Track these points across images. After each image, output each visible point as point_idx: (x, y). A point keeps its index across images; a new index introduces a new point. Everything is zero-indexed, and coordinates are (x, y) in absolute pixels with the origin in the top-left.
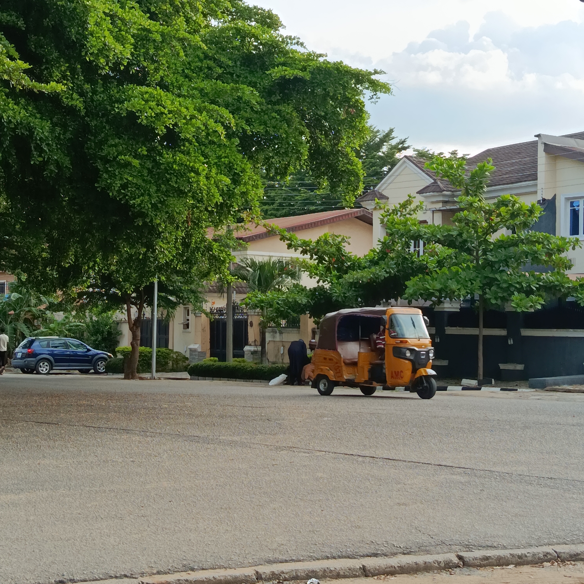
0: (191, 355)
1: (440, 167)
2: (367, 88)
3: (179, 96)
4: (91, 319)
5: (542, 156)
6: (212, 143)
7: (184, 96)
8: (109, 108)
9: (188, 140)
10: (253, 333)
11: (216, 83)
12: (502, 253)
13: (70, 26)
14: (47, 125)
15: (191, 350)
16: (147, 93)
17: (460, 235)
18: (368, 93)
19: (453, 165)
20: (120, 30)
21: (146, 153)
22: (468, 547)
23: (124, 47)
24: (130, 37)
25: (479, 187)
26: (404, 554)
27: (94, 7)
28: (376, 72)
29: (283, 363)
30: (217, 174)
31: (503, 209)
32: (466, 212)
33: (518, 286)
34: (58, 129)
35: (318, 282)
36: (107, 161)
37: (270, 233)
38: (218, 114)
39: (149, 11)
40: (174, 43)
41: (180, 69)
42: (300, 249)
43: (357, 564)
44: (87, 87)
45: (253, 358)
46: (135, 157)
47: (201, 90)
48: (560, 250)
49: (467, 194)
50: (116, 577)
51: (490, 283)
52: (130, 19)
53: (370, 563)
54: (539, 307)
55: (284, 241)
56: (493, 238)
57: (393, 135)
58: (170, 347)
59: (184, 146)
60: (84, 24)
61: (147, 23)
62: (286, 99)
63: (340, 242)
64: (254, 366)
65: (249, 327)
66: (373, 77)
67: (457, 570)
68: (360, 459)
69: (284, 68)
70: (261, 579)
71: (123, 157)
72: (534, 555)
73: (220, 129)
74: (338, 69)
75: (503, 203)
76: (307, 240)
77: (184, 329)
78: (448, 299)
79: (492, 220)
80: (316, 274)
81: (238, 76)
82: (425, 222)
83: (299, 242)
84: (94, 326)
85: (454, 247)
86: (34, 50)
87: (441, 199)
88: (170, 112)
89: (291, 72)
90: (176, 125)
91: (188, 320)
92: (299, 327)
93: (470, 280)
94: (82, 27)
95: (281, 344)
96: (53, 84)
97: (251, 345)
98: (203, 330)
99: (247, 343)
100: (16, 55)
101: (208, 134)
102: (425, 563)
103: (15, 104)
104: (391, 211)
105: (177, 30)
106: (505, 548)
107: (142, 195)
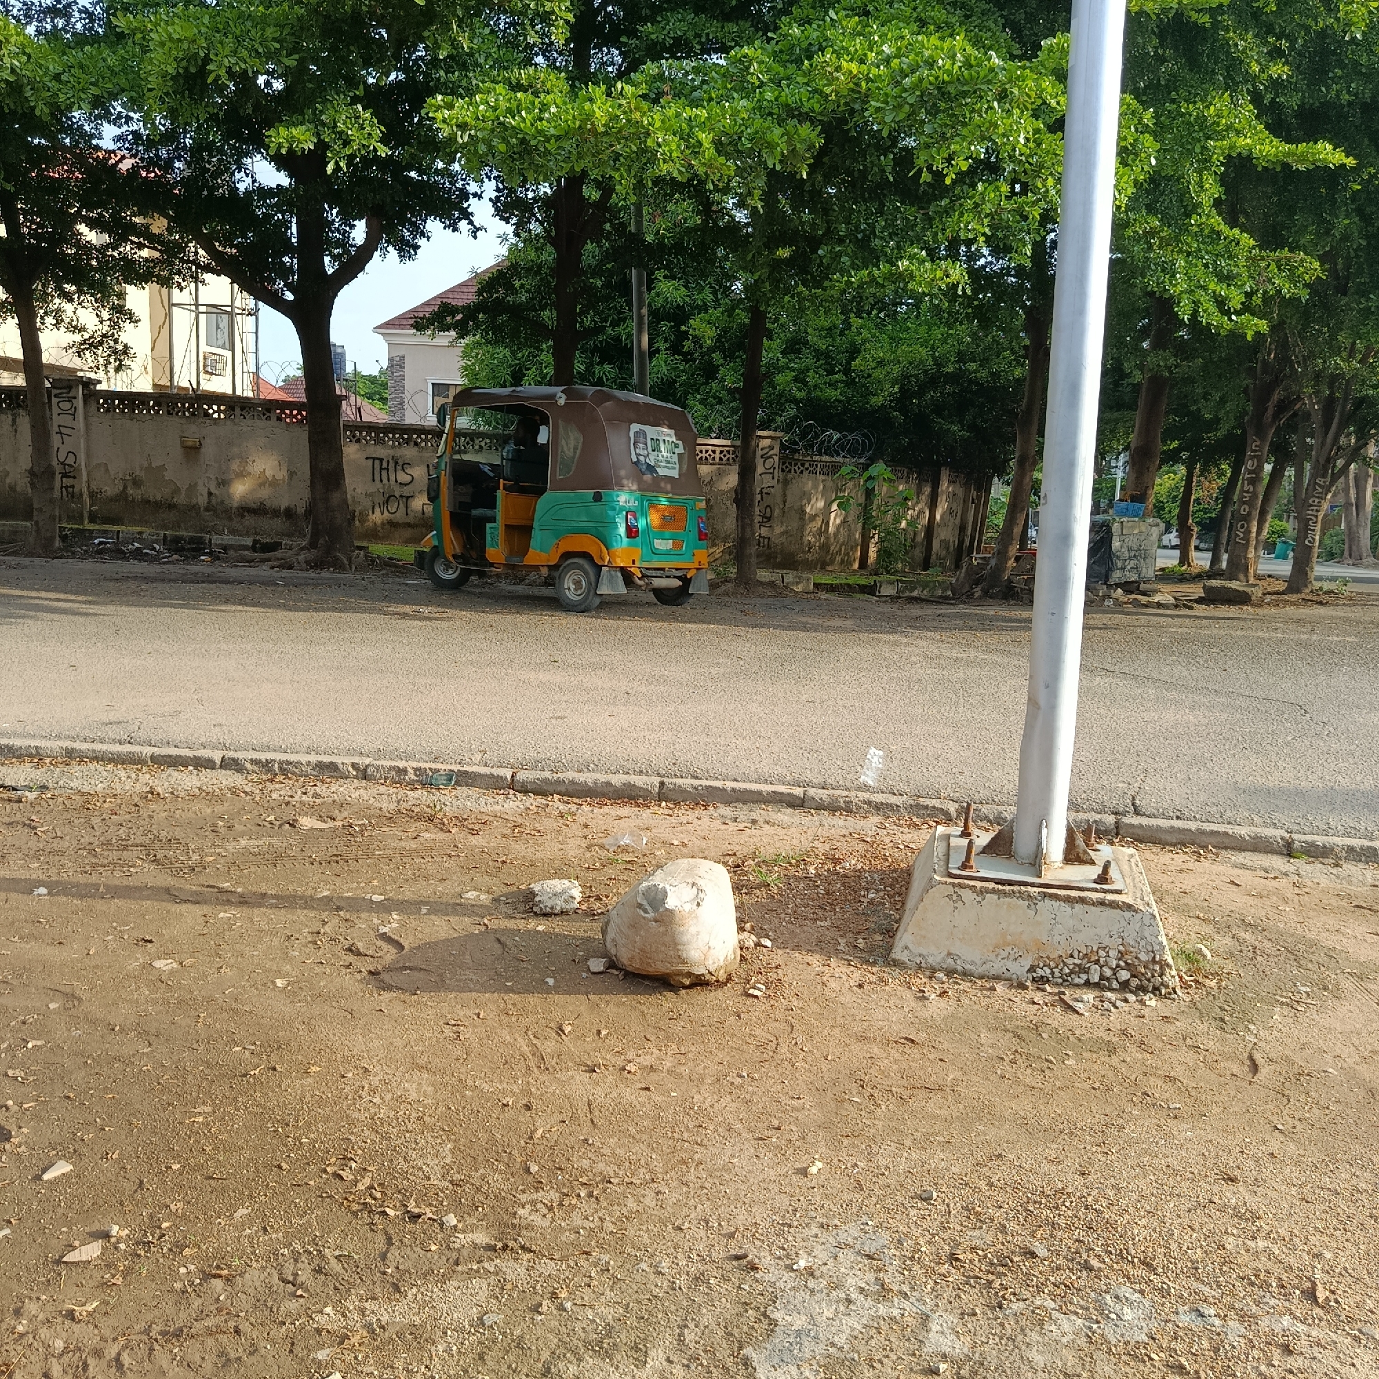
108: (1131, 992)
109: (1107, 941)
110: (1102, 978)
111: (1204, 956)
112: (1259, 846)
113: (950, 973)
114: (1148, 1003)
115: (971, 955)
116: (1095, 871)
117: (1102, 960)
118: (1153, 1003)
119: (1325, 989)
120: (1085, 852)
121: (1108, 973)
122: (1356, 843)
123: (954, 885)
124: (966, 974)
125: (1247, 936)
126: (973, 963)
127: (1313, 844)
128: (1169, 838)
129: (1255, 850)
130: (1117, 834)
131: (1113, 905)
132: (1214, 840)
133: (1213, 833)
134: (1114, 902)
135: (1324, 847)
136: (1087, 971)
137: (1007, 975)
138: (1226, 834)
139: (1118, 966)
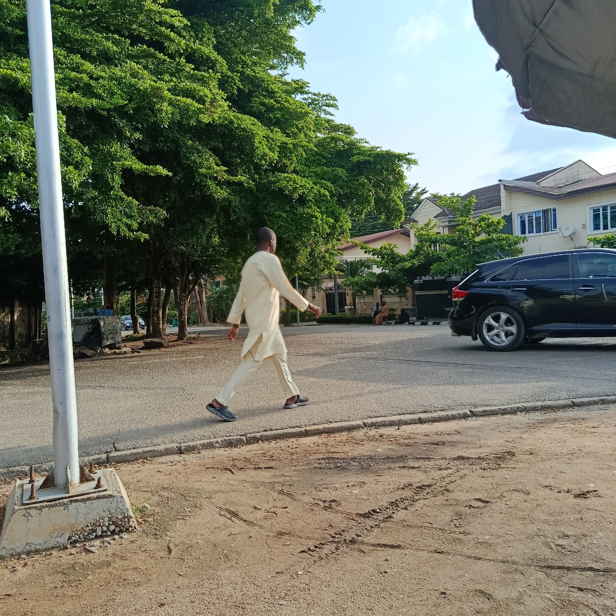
1: (446, 203)
2: (404, 163)
3: (304, 177)
5: (503, 192)
6: (323, 200)
7: (307, 177)
8: (268, 186)
9: (310, 201)
10: (349, 299)
11: (323, 168)
12: (484, 247)
13: (246, 145)
14: (238, 199)
16: (287, 177)
18: (405, 166)
19: (453, 201)
20: (271, 145)
21: (289, 209)
22: (476, 407)
23: (274, 153)
24: (277, 148)
25: (469, 211)
26: (441, 411)
27: (258, 134)
28: (409, 154)
29: (365, 314)
30: (326, 217)
31: (483, 223)
32: (462, 226)
34: (243, 200)
35: (382, 270)
36: (270, 215)
37: (355, 246)
38: (325, 185)
39: (285, 133)
40: (299, 149)
41: (303, 162)
42: (372, 253)
43: (416, 417)
44: (256, 176)
45: (350, 312)
46: (284, 212)
47: (315, 172)
48: (516, 243)
50: (293, 427)
52: (276, 138)
53: (423, 416)
55: (363, 250)
56: (477, 239)
57: (419, 186)
59: (309, 204)
60: (252, 144)
61: (285, 139)
62: (360, 174)
63: (393, 248)
64: (351, 316)
65: (347, 296)
66: (408, 157)
67: (470, 418)
68: (413, 362)
69: (359, 156)
70: (366, 426)
71: (277, 212)
72: (511, 408)
73: (327, 193)
74: (388, 154)
75: (483, 219)
76: (375, 248)
77: (312, 299)
78: (454, 274)
79: (477, 229)
80: (381, 266)
81: (334, 163)
82: (439, 233)
83: (371, 250)
85: (456, 245)
86: (228, 159)
87: (448, 220)
88: (301, 186)
89: (363, 158)
90: (304, 193)
91: (314, 294)
92: (373, 294)
93: (466, 263)
94: (252, 145)
95: (364, 304)
96: (239, 177)
97: (348, 305)
98: (323, 299)
99: (346, 305)
100: (220, 163)
101: (320, 196)
102: (453, 415)
103: (222, 189)
104: (420, 229)
105: (301, 142)
106: (495, 405)
107: (289, 232)
108: (116, 534)
109: (103, 514)
110: (103, 532)
111: (147, 508)
112: (168, 452)
113: (28, 553)
114: (124, 537)
115: (38, 541)
116: (94, 483)
117: (102, 525)
118: (126, 536)
119: (196, 507)
120: (89, 475)
121: (105, 529)
122: (205, 441)
123: (25, 509)
124: (37, 552)
125: (165, 494)
126: (40, 544)
127: (189, 446)
128: (131, 458)
129: (167, 454)
130: (108, 462)
131: (104, 497)
132: (150, 454)
133: (149, 451)
134: (103, 495)
135: (193, 446)
136: (95, 531)
137: (58, 545)
138: (154, 450)
139: (109, 524)
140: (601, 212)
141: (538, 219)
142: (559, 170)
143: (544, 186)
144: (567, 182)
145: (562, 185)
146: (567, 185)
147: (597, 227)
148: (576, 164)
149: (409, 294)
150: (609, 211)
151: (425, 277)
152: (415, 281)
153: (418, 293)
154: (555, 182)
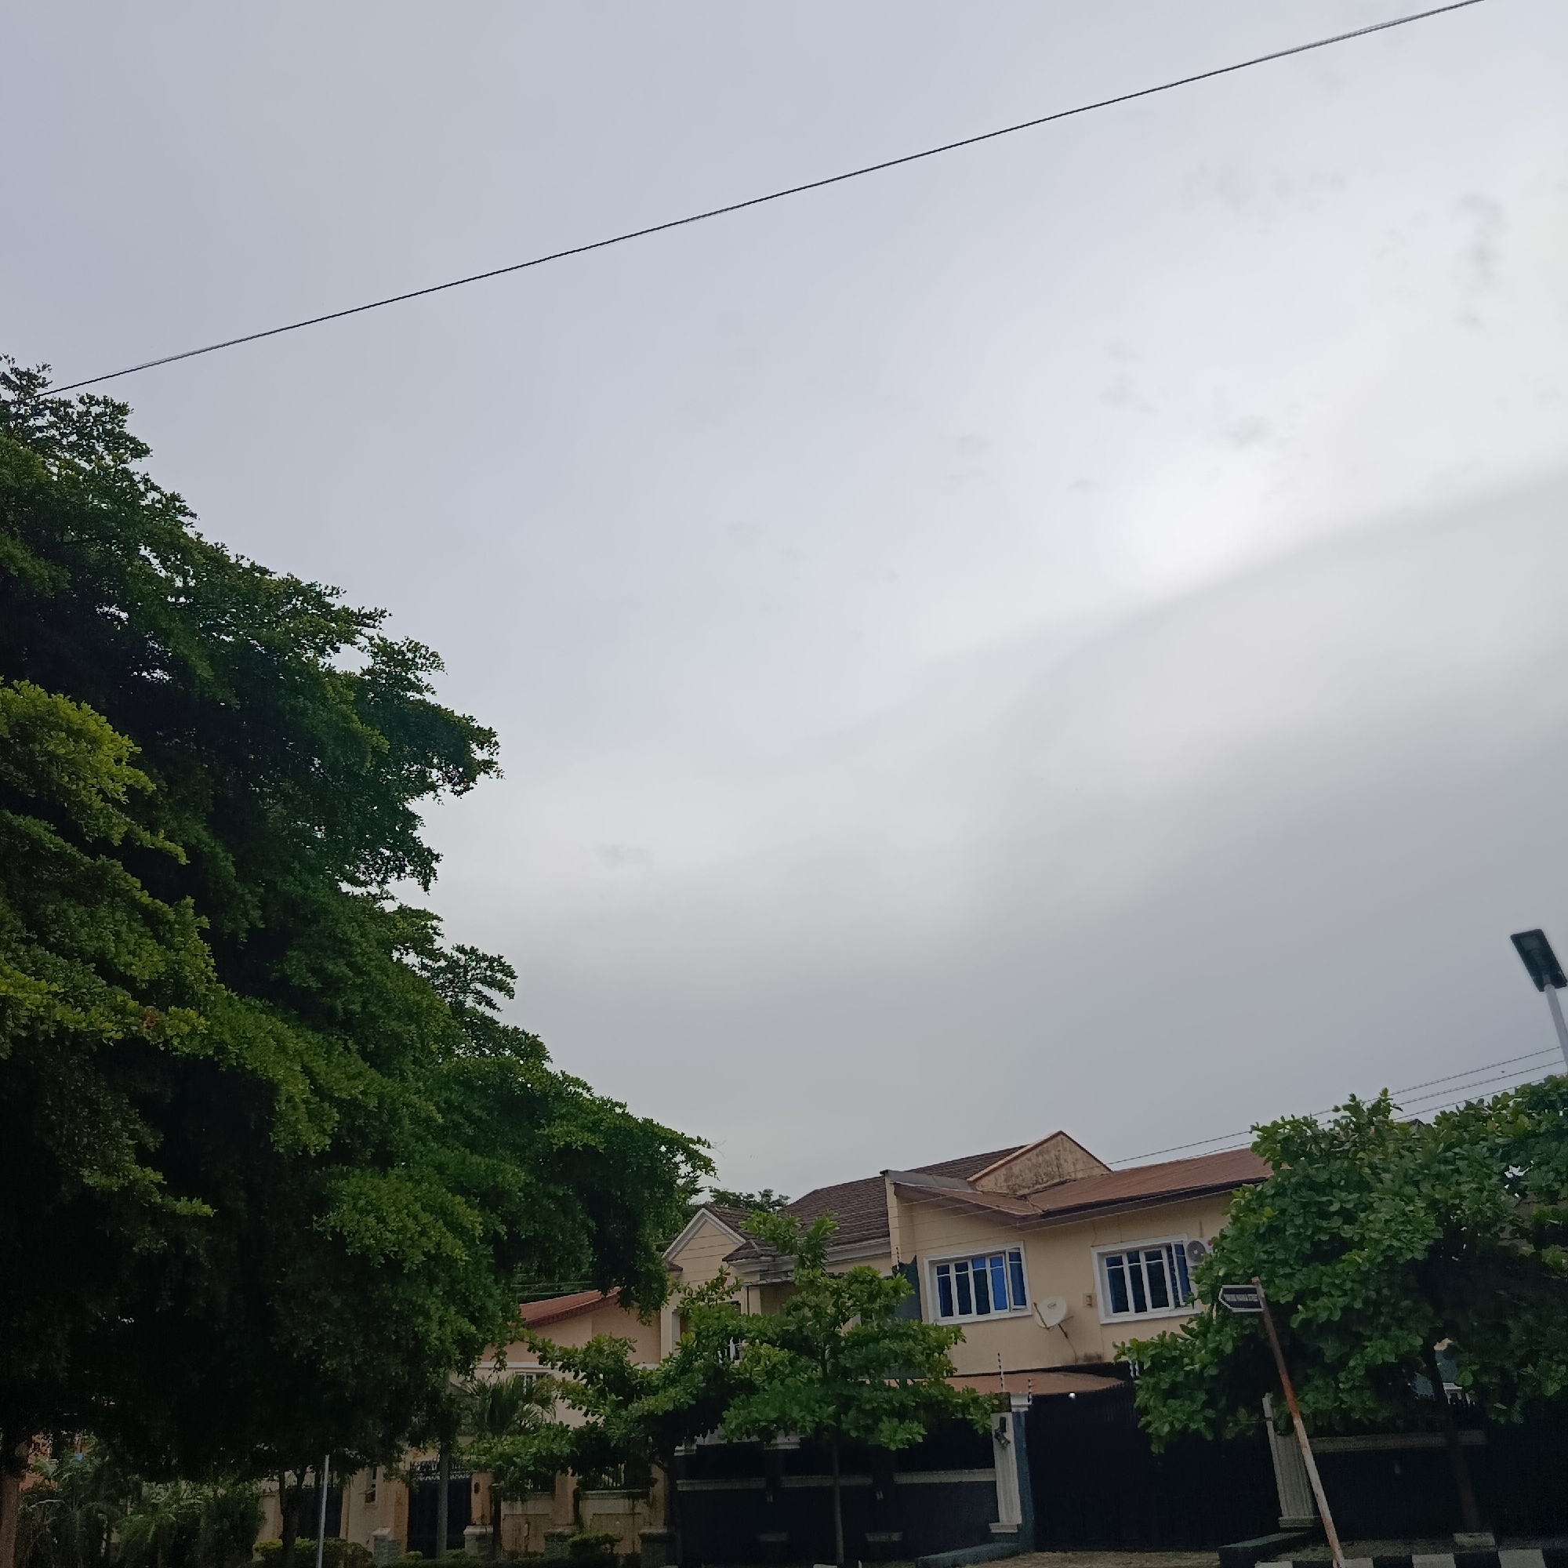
0: (376, 1547)
4: (215, 1491)
5: (892, 1202)
10: (478, 1504)
12: (860, 1354)
15: (376, 1538)
17: (800, 1329)
29: (527, 1554)
31: (857, 1287)
33: (886, 1406)
35: (586, 1415)
42: (560, 1364)
45: (480, 1548)
48: (941, 1349)
49: (802, 1263)
51: (845, 1404)
54: (921, 1441)
55: (534, 1352)
56: (844, 1330)
58: (342, 1535)
63: (620, 1350)
65: (473, 1493)
75: (854, 1278)
76: (569, 1347)
77: (367, 1501)
78: (784, 1432)
79: (842, 1303)
80: (582, 1403)
83: (557, 1353)
84: (219, 1506)
85: (790, 1348)
87: (758, 1269)
91: (374, 1486)
92: (553, 1490)
95: (522, 1521)
97: (475, 1524)
98: (398, 1502)
99: (470, 1523)
104: (694, 1295)
140: (1126, 1266)
141: (980, 1277)
142: (1017, 1153)
143: (986, 1189)
144: (1037, 1182)
145: (1026, 1191)
146: (1037, 1192)
147: (1120, 1305)
148: (1053, 1141)
149: (659, 1490)
150: (1143, 1264)
151: (704, 1437)
152: (677, 1448)
153: (683, 1486)
154: (1010, 1183)
